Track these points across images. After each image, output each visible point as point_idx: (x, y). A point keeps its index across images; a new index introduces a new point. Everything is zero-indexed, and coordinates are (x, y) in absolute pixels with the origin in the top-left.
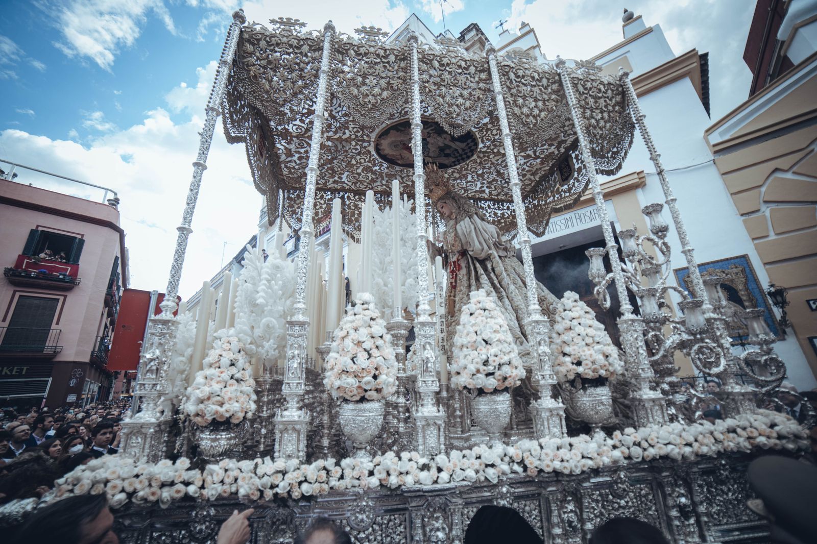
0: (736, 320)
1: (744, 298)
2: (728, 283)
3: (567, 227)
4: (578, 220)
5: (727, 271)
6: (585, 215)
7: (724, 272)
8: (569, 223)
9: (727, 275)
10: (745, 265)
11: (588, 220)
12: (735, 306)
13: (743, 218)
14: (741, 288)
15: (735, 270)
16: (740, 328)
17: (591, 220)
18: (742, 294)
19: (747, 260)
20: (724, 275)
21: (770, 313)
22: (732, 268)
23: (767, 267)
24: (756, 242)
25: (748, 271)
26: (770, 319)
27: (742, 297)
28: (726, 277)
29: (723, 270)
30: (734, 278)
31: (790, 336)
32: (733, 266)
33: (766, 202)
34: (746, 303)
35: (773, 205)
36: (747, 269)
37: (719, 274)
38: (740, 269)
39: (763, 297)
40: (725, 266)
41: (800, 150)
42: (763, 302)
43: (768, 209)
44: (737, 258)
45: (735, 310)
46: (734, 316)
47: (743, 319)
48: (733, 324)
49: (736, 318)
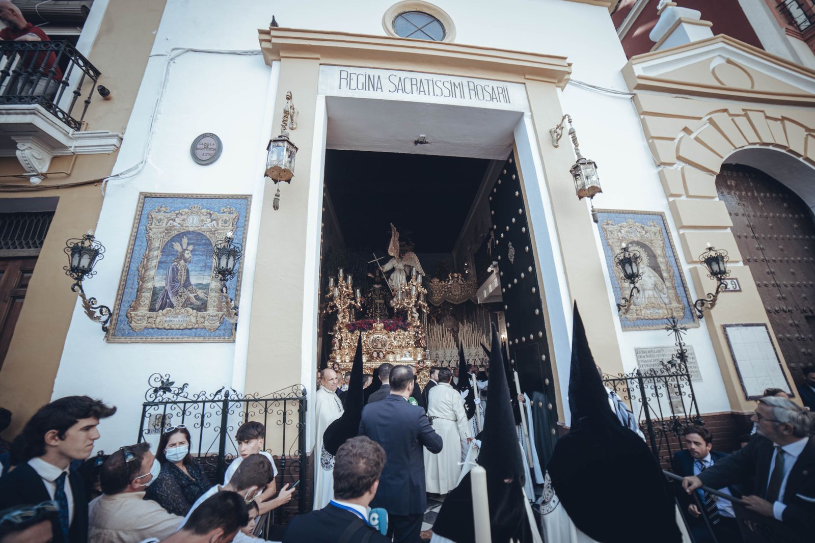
0: (656, 296)
1: (663, 267)
2: (647, 243)
3: (452, 94)
4: (473, 93)
5: (646, 228)
6: (483, 89)
7: (643, 228)
8: (458, 91)
9: (646, 232)
10: (662, 225)
11: (487, 97)
12: (655, 276)
13: (660, 169)
14: (659, 253)
15: (653, 229)
16: (661, 308)
17: (492, 99)
18: (660, 260)
19: (664, 220)
20: (644, 232)
21: (685, 291)
22: (651, 226)
23: (682, 232)
24: (671, 199)
25: (665, 233)
26: (685, 299)
27: (661, 265)
28: (646, 236)
29: (643, 225)
30: (653, 237)
31: (702, 322)
32: (651, 224)
33: (680, 158)
34: (665, 275)
35: (683, 164)
36: (664, 230)
37: (639, 230)
38: (658, 228)
39: (679, 270)
40: (644, 221)
41: (700, 118)
42: (679, 275)
43: (680, 167)
44: (655, 214)
45: (655, 281)
46: (655, 289)
47: (662, 295)
48: (653, 300)
49: (656, 292)
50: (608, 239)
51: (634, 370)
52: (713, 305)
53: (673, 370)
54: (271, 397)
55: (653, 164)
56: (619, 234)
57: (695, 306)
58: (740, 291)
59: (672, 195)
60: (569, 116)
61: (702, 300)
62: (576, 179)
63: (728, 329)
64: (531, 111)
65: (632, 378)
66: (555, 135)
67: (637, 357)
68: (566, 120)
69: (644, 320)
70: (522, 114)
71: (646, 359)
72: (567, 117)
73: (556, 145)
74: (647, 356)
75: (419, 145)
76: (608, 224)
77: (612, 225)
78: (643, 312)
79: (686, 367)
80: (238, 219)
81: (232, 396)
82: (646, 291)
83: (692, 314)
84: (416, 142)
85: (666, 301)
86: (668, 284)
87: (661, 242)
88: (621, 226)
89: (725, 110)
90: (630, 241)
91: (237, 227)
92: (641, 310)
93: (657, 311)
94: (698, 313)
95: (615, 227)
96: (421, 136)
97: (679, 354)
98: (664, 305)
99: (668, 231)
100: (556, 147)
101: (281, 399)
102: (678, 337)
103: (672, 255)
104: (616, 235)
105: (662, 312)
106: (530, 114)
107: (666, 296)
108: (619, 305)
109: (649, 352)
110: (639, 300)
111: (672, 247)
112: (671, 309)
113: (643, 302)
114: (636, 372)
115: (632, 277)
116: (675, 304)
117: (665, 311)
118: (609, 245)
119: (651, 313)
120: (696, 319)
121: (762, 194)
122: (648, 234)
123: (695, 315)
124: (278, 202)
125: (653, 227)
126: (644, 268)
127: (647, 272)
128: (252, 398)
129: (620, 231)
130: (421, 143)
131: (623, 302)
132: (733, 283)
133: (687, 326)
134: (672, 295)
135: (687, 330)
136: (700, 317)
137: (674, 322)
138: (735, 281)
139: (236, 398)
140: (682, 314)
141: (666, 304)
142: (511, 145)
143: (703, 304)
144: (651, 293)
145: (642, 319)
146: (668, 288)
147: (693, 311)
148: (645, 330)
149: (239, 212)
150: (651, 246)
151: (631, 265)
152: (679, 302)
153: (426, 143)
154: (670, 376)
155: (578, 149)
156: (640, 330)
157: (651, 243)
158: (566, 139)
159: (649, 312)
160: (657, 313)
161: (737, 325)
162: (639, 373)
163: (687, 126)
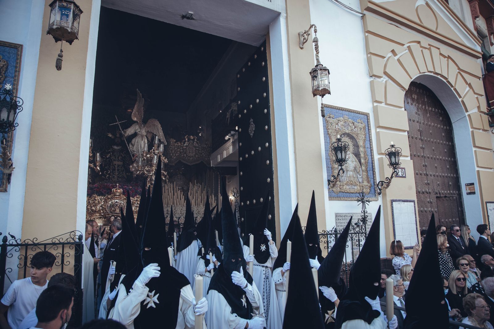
0: (354, 176)
1: (362, 155)
2: (354, 135)
5: (356, 124)
7: (353, 123)
10: (366, 123)
12: (356, 161)
13: (372, 79)
14: (361, 144)
16: (356, 185)
18: (361, 149)
19: (368, 119)
20: (354, 126)
21: (373, 174)
22: (359, 123)
23: (378, 130)
24: (375, 104)
25: (367, 130)
26: (373, 180)
27: (361, 153)
28: (354, 130)
29: (354, 122)
30: (359, 132)
31: (380, 198)
32: (360, 121)
33: (385, 73)
34: (363, 161)
35: (387, 78)
36: (367, 127)
37: (350, 124)
38: (363, 125)
39: (372, 158)
40: (355, 118)
41: (403, 45)
42: (371, 162)
43: (385, 80)
44: (363, 114)
45: (355, 165)
46: (354, 171)
47: (358, 176)
48: (352, 179)
49: (355, 173)
50: (328, 129)
51: (333, 228)
52: (388, 186)
53: (357, 229)
54: (50, 241)
55: (367, 74)
56: (337, 126)
57: (378, 185)
58: (405, 177)
59: (377, 102)
60: (315, 27)
61: (382, 182)
62: (313, 79)
63: (394, 203)
64: (287, 13)
65: (331, 234)
66: (302, 39)
67: (336, 219)
68: (313, 29)
69: (344, 193)
70: (279, 14)
71: (341, 221)
72: (314, 26)
73: (302, 47)
74: (343, 220)
75: (185, 19)
76: (330, 117)
77: (333, 118)
78: (344, 187)
79: (365, 227)
80: (7, 68)
81: (10, 241)
82: (348, 172)
83: (375, 190)
84: (183, 17)
85: (361, 180)
86: (363, 168)
87: (364, 136)
88: (338, 120)
89: (419, 42)
90: (344, 132)
91: (6, 77)
92: (343, 186)
93: (353, 187)
94: (378, 191)
95: (335, 120)
96: (189, 12)
97: (363, 218)
98: (358, 183)
99: (370, 128)
100: (302, 48)
101: (60, 243)
102: (364, 207)
103: (369, 147)
104: (334, 126)
105: (357, 188)
106: (285, 15)
107: (361, 176)
108: (329, 181)
109: (344, 217)
110: (343, 178)
111: (370, 141)
112: (363, 186)
113: (346, 180)
114: (334, 229)
115: (341, 161)
116: (365, 183)
117: (359, 188)
118: (328, 134)
119: (349, 188)
120: (377, 195)
121: (430, 108)
122: (356, 129)
123: (376, 192)
124: (61, 63)
125: (360, 124)
126: (349, 154)
127: (351, 158)
128: (30, 243)
129: (337, 124)
130: (188, 18)
131: (332, 178)
132: (402, 171)
133: (370, 199)
134: (365, 177)
135: (370, 202)
136: (379, 194)
137: (363, 196)
138: (403, 170)
139: (15, 243)
140: (369, 191)
141: (360, 183)
142: (265, 35)
143: (382, 185)
144: (351, 173)
145: (343, 192)
146: (363, 171)
147: (376, 189)
148: (344, 200)
149: (7, 61)
150: (357, 138)
151: (341, 153)
152: (368, 182)
153: (192, 19)
154: (355, 233)
155: (318, 56)
156: (341, 200)
157: (357, 136)
158: (310, 45)
159: (348, 187)
160: (353, 188)
161: (399, 201)
162: (336, 231)
163: (394, 49)
